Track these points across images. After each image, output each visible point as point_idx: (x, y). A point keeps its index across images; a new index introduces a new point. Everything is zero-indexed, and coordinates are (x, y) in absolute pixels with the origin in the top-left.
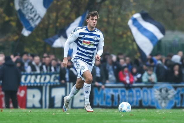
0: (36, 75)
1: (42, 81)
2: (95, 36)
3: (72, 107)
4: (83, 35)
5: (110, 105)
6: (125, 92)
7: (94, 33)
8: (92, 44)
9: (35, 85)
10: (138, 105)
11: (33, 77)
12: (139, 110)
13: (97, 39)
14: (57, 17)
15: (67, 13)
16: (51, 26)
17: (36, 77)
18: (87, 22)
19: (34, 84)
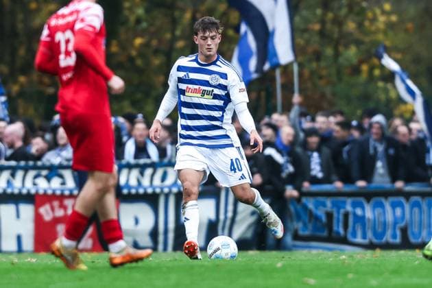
0: (142, 168)
1: (157, 181)
2: (213, 76)
4: (185, 73)
6: (363, 208)
7: (212, 68)
8: (208, 93)
9: (141, 191)
10: (398, 240)
11: (135, 173)
12: (402, 252)
13: (218, 83)
17: (142, 173)
18: (197, 43)
19: (137, 189)
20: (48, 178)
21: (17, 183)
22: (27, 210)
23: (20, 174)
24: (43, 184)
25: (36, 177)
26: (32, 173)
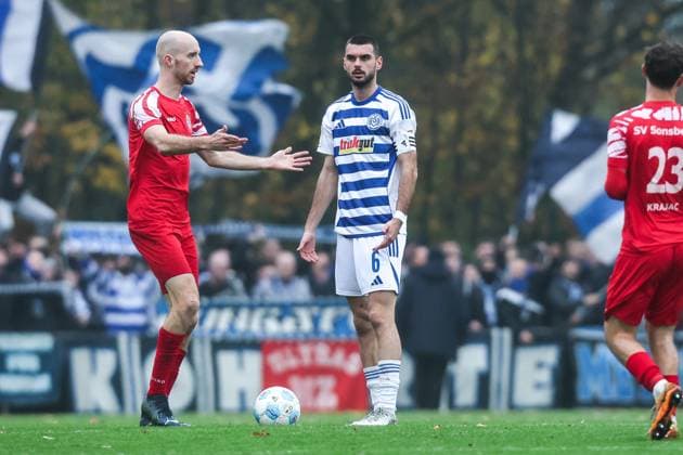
3: (512, 406)
5: (629, 398)
14: (461, 127)
15: (490, 112)
16: (442, 155)
20: (280, 319)
21: (241, 324)
22: (253, 360)
23: (244, 314)
24: (273, 327)
25: (266, 316)
26: (259, 313)
